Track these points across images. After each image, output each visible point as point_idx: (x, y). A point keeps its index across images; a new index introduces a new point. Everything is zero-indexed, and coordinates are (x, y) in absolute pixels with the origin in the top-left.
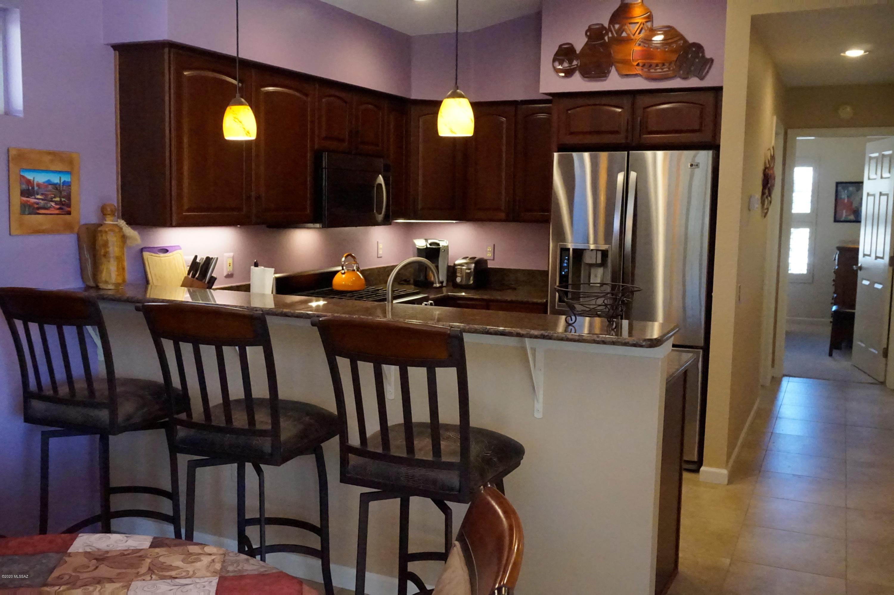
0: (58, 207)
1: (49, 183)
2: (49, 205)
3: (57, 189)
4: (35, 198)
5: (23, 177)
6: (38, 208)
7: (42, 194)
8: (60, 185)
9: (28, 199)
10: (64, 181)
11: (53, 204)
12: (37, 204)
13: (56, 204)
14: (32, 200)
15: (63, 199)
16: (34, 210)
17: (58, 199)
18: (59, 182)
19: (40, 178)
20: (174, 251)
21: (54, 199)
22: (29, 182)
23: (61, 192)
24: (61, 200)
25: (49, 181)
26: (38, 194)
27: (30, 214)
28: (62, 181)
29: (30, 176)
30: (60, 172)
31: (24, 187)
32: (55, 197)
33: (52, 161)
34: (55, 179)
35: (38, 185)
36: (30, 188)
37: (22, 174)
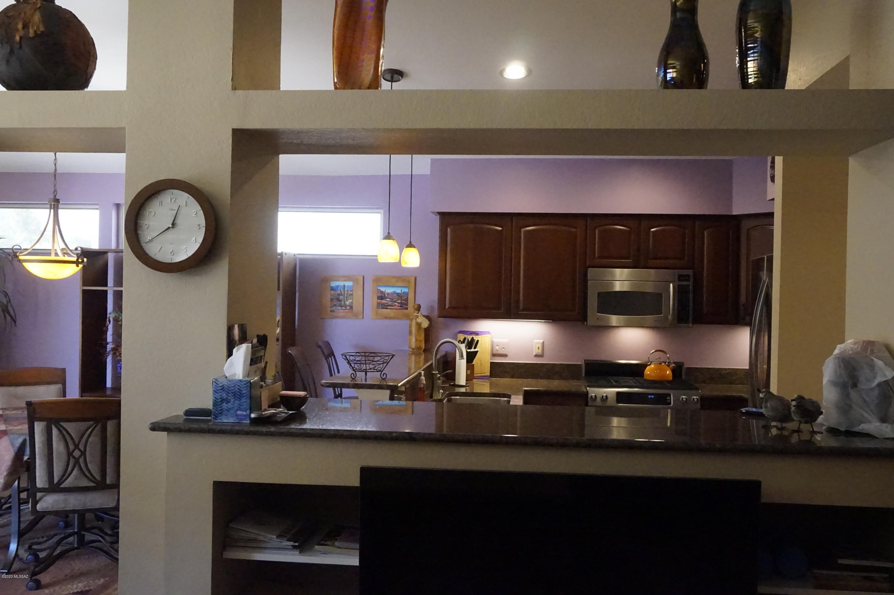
0: (400, 305)
1: (394, 293)
2: (394, 304)
3: (399, 296)
4: (386, 301)
5: (379, 290)
6: (387, 306)
7: (390, 299)
8: (401, 294)
9: (382, 301)
10: (404, 292)
11: (396, 304)
12: (387, 303)
13: (398, 304)
14: (384, 301)
15: (403, 301)
16: (385, 306)
17: (400, 301)
18: (400, 292)
19: (389, 290)
20: (484, 334)
21: (397, 301)
22: (382, 292)
23: (401, 297)
24: (401, 302)
25: (394, 291)
26: (387, 299)
27: (382, 308)
28: (402, 292)
29: (383, 289)
30: (401, 287)
31: (380, 295)
32: (398, 300)
33: (397, 281)
34: (398, 290)
35: (388, 294)
36: (383, 295)
37: (379, 288)
